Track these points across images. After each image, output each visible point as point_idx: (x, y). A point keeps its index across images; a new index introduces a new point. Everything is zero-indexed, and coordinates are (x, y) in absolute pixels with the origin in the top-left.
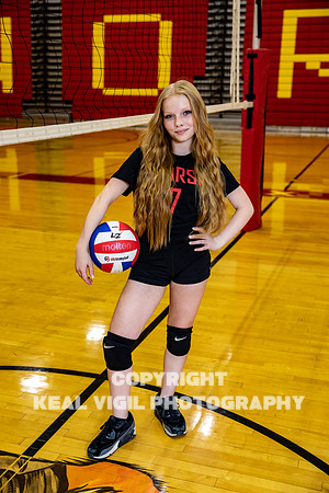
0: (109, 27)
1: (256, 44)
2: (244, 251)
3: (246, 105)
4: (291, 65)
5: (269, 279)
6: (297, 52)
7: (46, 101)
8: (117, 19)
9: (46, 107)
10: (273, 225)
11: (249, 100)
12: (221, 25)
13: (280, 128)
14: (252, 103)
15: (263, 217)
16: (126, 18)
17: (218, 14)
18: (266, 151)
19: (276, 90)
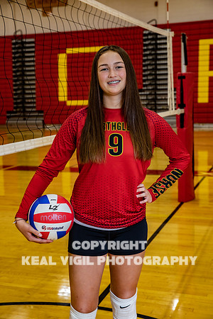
0: (70, 57)
1: (184, 70)
2: (184, 217)
3: (180, 111)
4: (207, 79)
5: (205, 236)
6: (210, 69)
7: (24, 111)
8: (76, 50)
9: (24, 116)
10: (201, 197)
11: (181, 108)
12: (153, 52)
13: (201, 125)
14: (183, 110)
15: (196, 191)
16: (82, 50)
17: (150, 44)
18: (195, 143)
19: (197, 97)
